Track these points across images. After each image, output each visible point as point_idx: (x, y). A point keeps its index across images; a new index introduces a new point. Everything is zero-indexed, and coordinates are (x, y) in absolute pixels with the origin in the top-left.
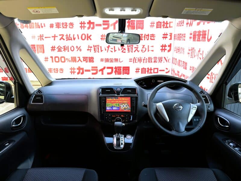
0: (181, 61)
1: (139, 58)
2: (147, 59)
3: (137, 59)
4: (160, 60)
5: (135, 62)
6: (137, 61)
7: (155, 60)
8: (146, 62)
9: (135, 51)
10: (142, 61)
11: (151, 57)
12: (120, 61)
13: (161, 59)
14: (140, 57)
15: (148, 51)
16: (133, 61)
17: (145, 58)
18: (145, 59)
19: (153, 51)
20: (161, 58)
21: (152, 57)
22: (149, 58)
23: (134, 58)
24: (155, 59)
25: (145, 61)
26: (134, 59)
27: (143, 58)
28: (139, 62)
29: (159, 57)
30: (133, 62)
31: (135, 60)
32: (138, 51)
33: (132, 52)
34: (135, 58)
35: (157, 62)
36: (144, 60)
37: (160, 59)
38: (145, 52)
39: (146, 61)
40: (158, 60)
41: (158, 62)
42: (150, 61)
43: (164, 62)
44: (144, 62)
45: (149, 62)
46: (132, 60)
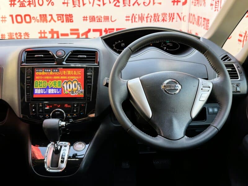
0: (201, 18)
1: (140, 16)
2: (151, 17)
3: (137, 16)
4: (171, 18)
5: (135, 21)
6: (137, 20)
7: (164, 18)
8: (151, 21)
9: (133, 5)
10: (145, 19)
11: (158, 14)
12: (113, 20)
13: (172, 16)
14: (142, 14)
15: (154, 3)
16: (132, 19)
17: (148, 14)
18: (149, 16)
19: (160, 3)
20: (173, 14)
21: (160, 14)
22: (155, 15)
23: (133, 15)
24: (164, 16)
25: (149, 20)
26: (132, 17)
27: (146, 16)
28: (141, 22)
29: (169, 14)
30: (131, 21)
31: (134, 17)
32: (139, 5)
33: (129, 6)
34: (135, 14)
35: (166, 21)
36: (147, 17)
37: (170, 16)
38: (149, 6)
39: (151, 19)
40: (168, 18)
41: (168, 20)
42: (157, 20)
43: (177, 21)
44: (147, 22)
45: (155, 21)
46: (130, 18)
